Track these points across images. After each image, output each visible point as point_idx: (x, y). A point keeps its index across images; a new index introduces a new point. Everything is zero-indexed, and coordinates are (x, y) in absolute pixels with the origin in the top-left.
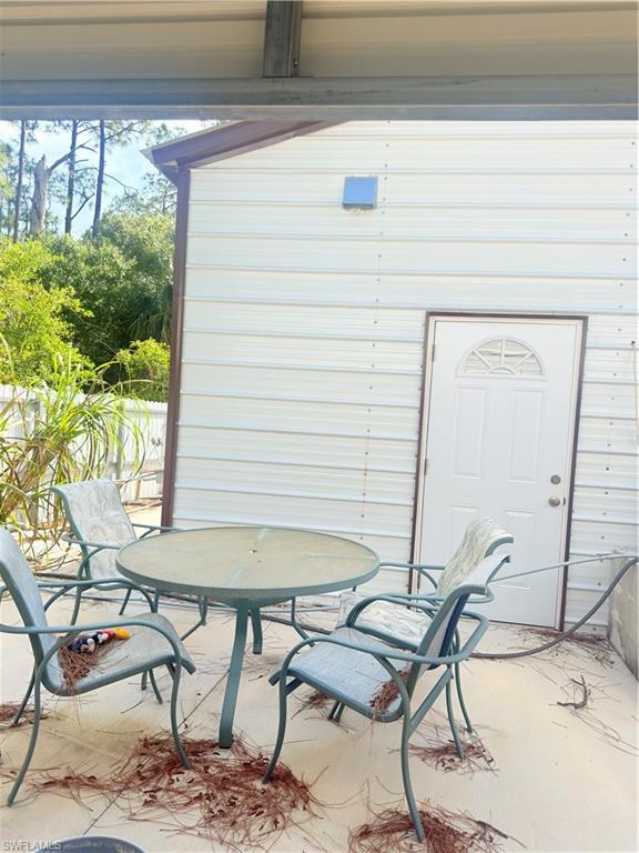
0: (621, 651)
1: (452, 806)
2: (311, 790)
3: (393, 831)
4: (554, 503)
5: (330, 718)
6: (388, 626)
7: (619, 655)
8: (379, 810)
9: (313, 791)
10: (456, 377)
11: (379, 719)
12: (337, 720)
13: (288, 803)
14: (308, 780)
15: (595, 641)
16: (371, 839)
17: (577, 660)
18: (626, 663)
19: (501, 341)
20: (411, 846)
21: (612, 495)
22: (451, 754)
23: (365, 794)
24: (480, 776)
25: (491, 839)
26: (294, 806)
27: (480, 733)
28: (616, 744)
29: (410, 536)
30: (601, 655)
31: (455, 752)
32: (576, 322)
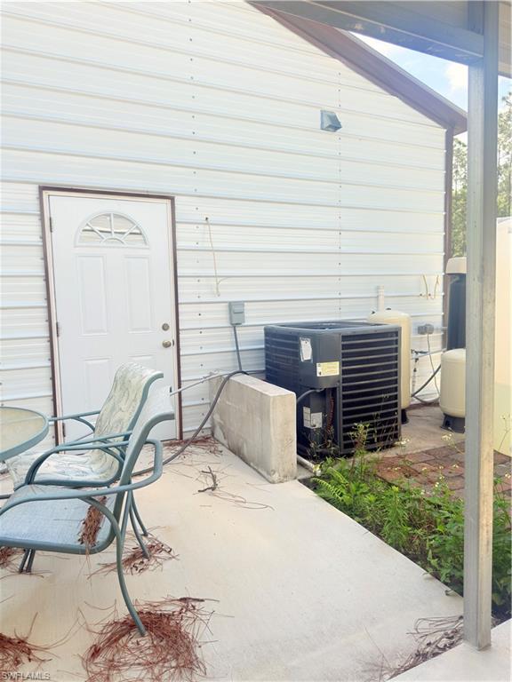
0: (225, 442)
1: (156, 597)
2: (29, 641)
3: (119, 639)
4: (166, 345)
5: (21, 571)
6: (63, 473)
7: (223, 445)
8: (99, 628)
9: (31, 642)
10: (75, 247)
11: (92, 552)
12: (29, 570)
13: (11, 663)
14: (21, 634)
15: (205, 440)
16: (102, 654)
17: (199, 458)
18: (229, 449)
19: (109, 215)
20: (138, 643)
21: (205, 333)
22: (139, 558)
23: (81, 621)
24: (168, 565)
25: (194, 607)
26: (17, 662)
27: (154, 533)
28: (244, 505)
29: (51, 393)
30: (213, 449)
31: (143, 555)
32: (165, 201)
